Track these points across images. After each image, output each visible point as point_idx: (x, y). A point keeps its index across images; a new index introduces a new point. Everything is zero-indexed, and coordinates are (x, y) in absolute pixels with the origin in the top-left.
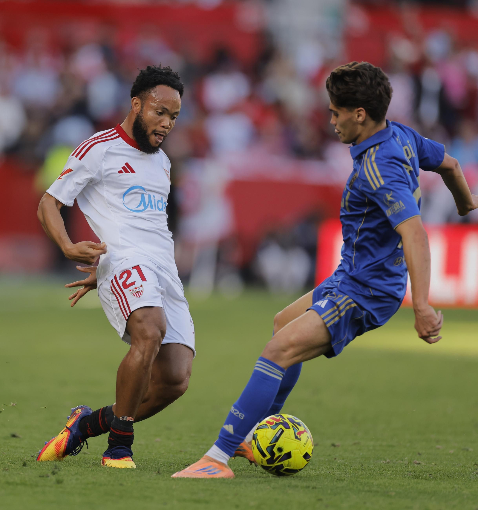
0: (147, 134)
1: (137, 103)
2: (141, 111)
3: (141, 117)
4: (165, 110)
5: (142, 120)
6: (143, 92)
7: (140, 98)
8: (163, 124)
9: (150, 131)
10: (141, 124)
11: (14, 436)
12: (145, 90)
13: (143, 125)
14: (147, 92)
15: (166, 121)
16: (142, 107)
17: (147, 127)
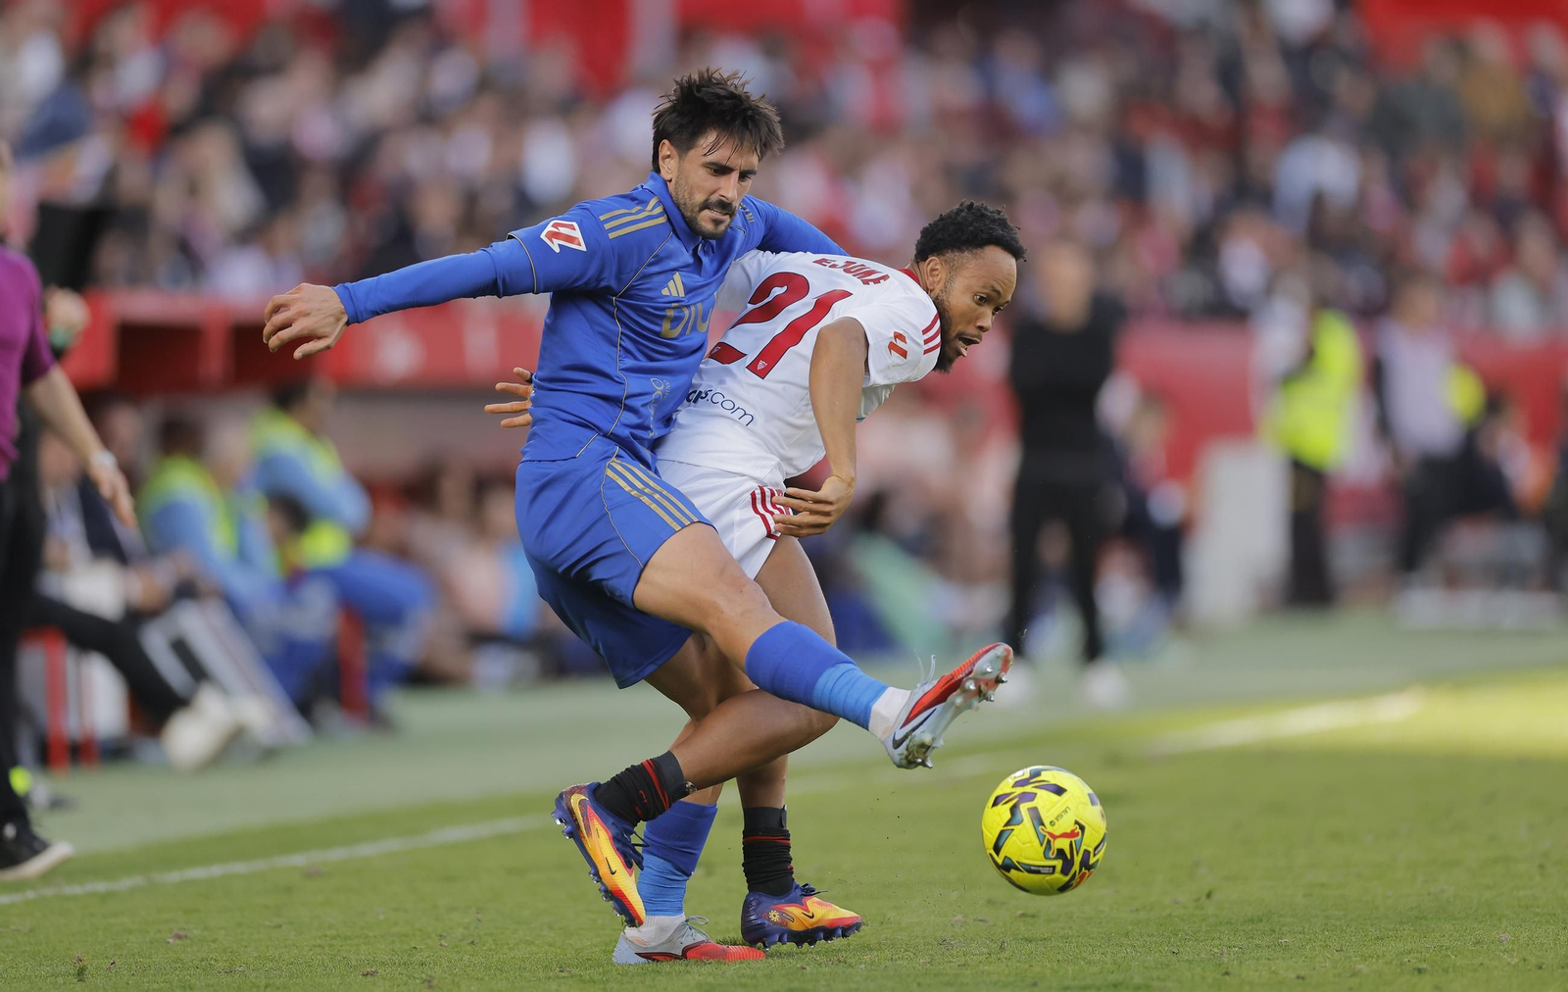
1: (937, 270)
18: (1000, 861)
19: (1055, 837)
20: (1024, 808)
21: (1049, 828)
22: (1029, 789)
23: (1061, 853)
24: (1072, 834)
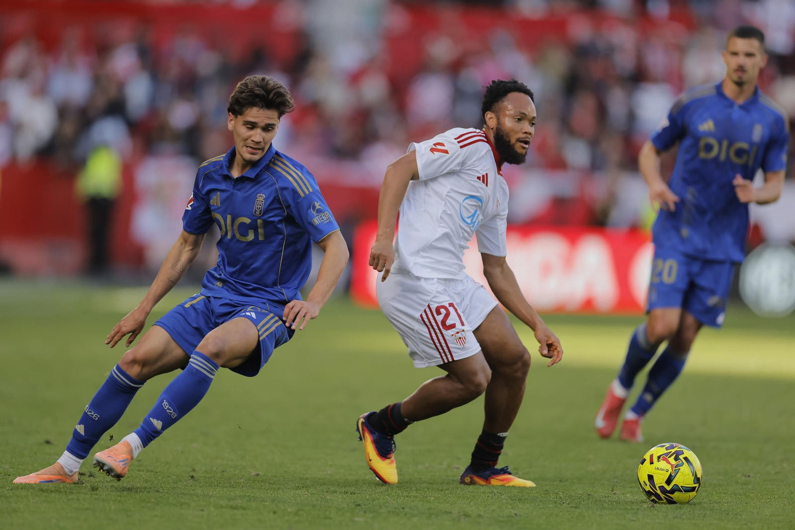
0: (511, 144)
1: (492, 118)
2: (499, 123)
3: (500, 128)
4: (523, 115)
5: (502, 131)
6: (496, 104)
7: (493, 112)
8: (525, 130)
9: (513, 141)
10: (502, 136)
11: (48, 442)
12: (497, 101)
13: (505, 136)
14: (500, 103)
15: (526, 126)
16: (498, 119)
17: (509, 137)
18: (697, 485)
19: (672, 465)
20: (668, 488)
21: (670, 470)
22: (659, 492)
23: (676, 459)
24: (665, 459)
